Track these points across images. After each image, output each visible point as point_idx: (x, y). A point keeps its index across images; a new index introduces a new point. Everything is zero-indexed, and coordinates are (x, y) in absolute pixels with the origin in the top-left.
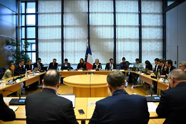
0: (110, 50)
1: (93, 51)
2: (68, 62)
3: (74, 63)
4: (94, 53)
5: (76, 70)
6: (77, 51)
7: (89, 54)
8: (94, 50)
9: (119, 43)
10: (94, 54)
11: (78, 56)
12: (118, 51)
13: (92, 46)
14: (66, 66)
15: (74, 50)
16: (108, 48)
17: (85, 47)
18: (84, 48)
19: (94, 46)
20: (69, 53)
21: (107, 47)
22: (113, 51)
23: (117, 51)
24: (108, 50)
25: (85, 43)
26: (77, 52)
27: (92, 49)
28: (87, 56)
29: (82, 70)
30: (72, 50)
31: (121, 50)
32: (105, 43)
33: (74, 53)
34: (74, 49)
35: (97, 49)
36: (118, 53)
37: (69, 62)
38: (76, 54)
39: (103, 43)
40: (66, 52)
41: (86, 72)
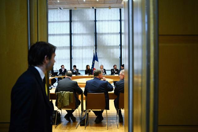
0: (116, 57)
2: (76, 68)
4: (101, 60)
6: (85, 58)
7: (95, 61)
15: (82, 57)
18: (91, 55)
19: (101, 53)
20: (77, 60)
21: (113, 53)
22: (119, 58)
25: (92, 50)
38: (84, 61)
39: (110, 50)
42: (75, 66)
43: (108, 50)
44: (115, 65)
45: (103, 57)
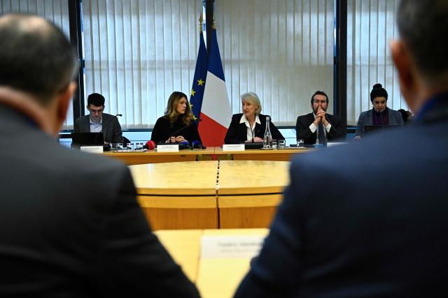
0: (314, 55)
1: (231, 62)
2: (106, 111)
3: (137, 123)
4: (235, 72)
5: (148, 146)
6: (153, 62)
7: (210, 75)
8: (235, 56)
9: (365, 18)
10: (235, 78)
11: (154, 86)
12: (357, 62)
13: (227, 36)
14: (96, 129)
15: (135, 58)
16: (306, 44)
17: (192, 40)
18: (184, 45)
19: (234, 38)
20: (111, 73)
21: (299, 38)
22: (331, 61)
23: (349, 62)
24: (306, 55)
25: (191, 18)
26: (153, 69)
27: (225, 54)
28: (200, 82)
29: (177, 146)
30: (127, 58)
31: (373, 53)
32: (290, 20)
33: (135, 73)
34: (135, 52)
35: (252, 53)
36: (357, 69)
37: (109, 109)
38: (148, 77)
39: (282, 21)
40: (97, 67)
41: (197, 156)
42: (97, 100)
43: (274, 19)
44: (319, 93)
45: (248, 57)
